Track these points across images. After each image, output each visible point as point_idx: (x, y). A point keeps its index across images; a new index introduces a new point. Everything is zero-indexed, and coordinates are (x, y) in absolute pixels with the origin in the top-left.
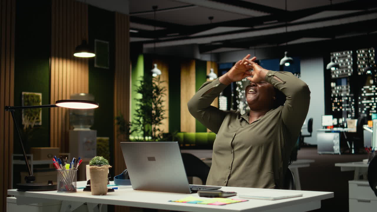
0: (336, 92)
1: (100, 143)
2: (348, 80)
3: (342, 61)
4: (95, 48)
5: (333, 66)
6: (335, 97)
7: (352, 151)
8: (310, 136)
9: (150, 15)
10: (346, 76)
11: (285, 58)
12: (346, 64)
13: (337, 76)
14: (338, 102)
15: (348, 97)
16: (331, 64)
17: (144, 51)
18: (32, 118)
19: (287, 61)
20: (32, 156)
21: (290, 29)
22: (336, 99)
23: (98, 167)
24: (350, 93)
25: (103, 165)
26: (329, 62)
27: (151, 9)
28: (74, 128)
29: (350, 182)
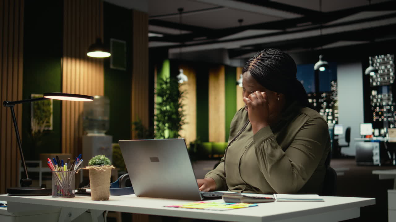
0: (377, 100)
1: (116, 150)
2: (391, 87)
3: (383, 67)
4: (111, 48)
5: (372, 71)
6: (376, 106)
7: (393, 162)
8: (348, 146)
9: (176, 18)
10: (388, 84)
11: (320, 63)
12: (388, 70)
13: (379, 84)
14: (379, 112)
15: (390, 106)
16: (370, 68)
17: (170, 57)
18: (41, 122)
19: (321, 66)
20: (40, 162)
21: (325, 32)
22: (378, 108)
23: (98, 167)
24: (393, 102)
25: (104, 165)
26: (368, 66)
27: (177, 12)
28: (87, 133)
29: (389, 191)
